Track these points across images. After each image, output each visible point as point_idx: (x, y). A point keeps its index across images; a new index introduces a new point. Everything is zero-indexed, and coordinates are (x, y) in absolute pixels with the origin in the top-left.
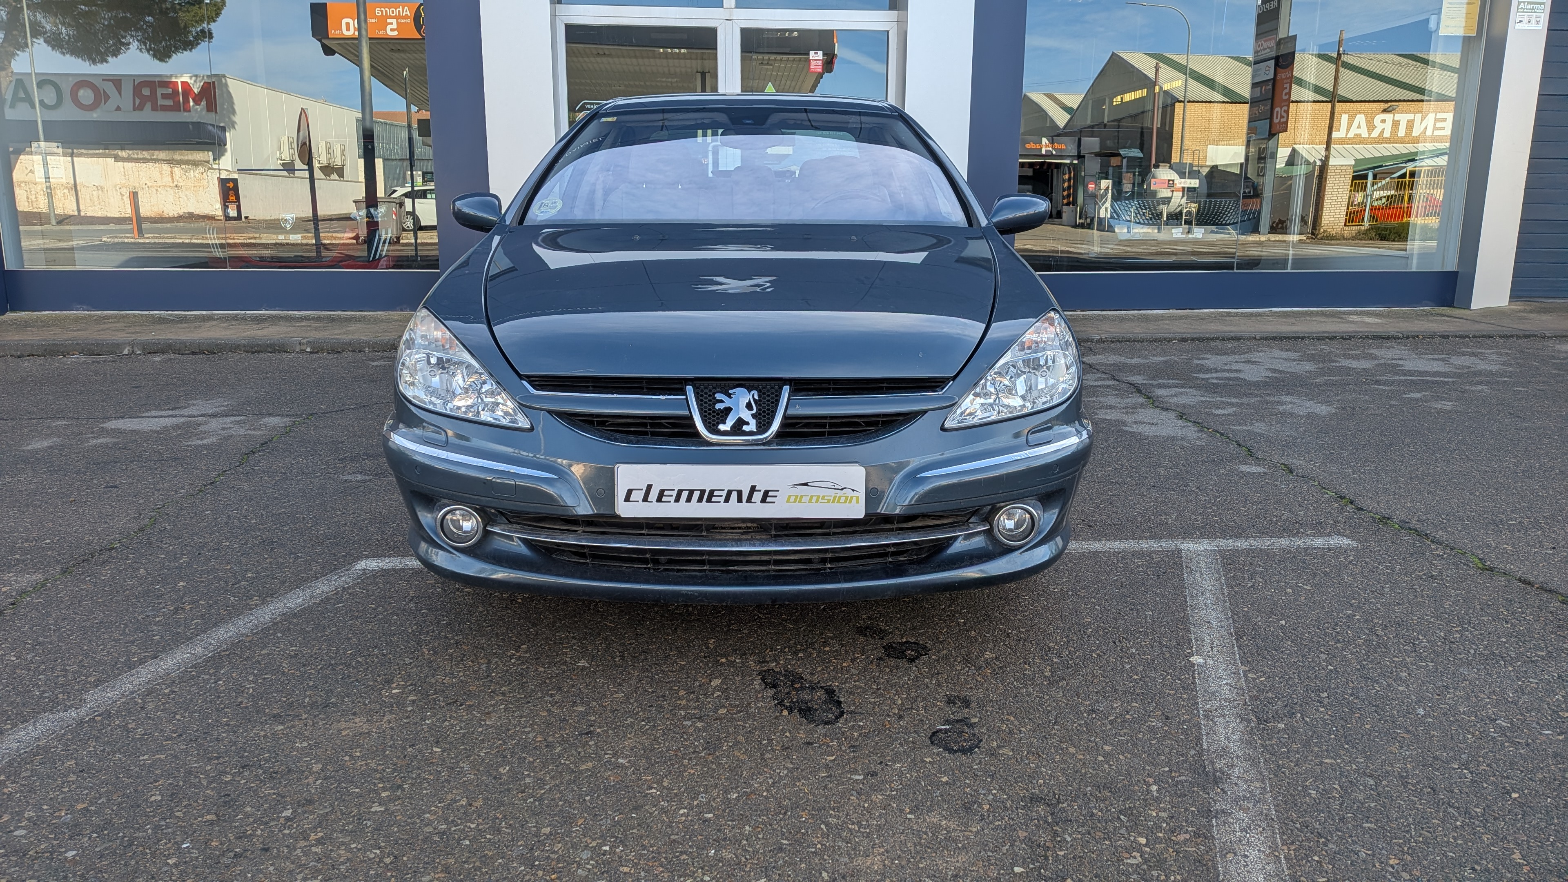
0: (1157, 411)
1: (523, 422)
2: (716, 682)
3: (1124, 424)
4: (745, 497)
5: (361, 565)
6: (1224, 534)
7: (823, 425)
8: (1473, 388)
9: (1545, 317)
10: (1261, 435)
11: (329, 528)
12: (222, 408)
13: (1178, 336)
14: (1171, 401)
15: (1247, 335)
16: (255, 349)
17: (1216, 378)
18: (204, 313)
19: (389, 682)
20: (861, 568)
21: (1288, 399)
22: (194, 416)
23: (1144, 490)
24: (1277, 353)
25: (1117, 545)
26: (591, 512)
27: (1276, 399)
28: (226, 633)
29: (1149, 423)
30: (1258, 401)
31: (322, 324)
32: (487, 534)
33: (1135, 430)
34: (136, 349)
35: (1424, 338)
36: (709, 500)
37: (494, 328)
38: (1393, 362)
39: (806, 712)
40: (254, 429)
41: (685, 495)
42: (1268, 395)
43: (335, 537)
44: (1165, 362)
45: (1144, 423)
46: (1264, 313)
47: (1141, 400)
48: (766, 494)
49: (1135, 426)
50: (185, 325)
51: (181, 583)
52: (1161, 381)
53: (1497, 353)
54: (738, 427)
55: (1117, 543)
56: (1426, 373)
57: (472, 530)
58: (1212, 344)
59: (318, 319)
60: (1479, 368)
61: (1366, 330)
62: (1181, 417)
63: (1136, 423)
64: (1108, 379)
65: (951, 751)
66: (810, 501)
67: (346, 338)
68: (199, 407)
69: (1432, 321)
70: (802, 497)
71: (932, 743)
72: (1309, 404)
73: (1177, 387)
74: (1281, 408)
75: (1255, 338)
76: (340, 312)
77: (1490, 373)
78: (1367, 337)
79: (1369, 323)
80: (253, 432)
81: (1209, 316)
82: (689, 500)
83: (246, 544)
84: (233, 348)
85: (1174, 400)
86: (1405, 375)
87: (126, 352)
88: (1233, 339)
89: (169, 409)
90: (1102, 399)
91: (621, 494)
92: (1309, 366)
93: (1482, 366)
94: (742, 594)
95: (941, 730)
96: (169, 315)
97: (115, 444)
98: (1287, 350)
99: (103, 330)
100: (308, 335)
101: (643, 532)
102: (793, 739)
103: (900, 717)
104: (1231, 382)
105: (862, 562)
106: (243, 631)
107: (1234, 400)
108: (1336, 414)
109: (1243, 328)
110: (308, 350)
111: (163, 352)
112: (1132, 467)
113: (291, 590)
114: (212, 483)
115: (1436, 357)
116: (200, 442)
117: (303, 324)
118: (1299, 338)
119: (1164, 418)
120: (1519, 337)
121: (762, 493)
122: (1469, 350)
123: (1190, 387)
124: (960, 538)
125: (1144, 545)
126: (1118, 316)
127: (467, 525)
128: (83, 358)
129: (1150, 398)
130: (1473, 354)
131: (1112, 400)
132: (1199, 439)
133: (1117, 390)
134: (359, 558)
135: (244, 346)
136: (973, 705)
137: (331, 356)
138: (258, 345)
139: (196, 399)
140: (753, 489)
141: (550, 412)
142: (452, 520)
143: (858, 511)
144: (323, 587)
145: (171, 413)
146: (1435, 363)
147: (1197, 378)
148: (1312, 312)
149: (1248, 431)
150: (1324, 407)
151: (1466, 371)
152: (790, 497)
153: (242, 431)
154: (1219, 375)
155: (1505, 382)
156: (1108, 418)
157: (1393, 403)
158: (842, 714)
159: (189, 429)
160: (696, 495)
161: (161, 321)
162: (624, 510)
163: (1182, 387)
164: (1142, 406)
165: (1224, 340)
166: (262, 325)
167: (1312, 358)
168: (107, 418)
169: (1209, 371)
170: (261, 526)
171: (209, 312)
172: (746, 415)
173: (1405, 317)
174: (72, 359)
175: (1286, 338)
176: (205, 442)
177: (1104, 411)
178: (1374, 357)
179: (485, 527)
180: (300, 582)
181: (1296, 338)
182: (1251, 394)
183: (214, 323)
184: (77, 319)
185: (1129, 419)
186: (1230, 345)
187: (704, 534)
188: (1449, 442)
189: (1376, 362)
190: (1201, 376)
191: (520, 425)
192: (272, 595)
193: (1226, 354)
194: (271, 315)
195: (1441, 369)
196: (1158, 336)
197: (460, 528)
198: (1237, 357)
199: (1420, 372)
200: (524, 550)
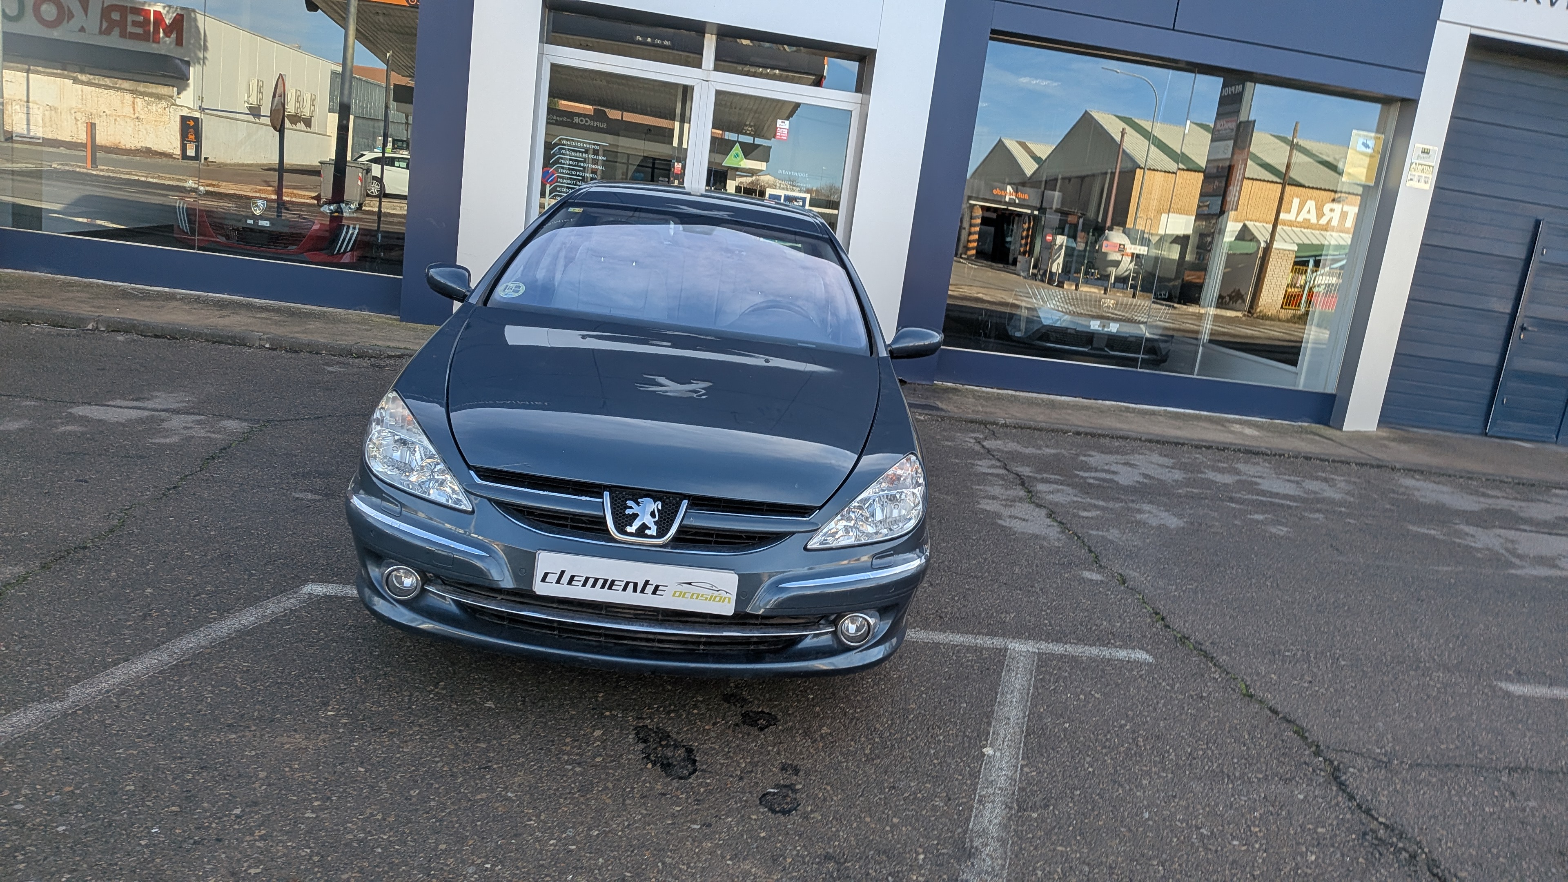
0: (1032, 506)
1: (466, 506)
2: (598, 733)
3: (1000, 516)
4: (639, 589)
5: (307, 589)
6: (1050, 637)
7: (711, 535)
8: (1311, 516)
9: (1404, 447)
10: (1112, 542)
11: (280, 548)
12: (184, 404)
13: (1074, 429)
14: (1047, 497)
15: (1134, 435)
16: (217, 339)
17: (1094, 478)
18: (167, 290)
19: (326, 704)
20: (728, 652)
21: (1147, 507)
22: (157, 410)
23: (996, 586)
24: (1156, 458)
25: (958, 639)
26: (511, 586)
27: (1137, 507)
28: (188, 643)
29: (1021, 519)
30: (1123, 507)
31: (282, 318)
32: (423, 591)
33: (1007, 525)
34: (100, 325)
35: (1289, 457)
36: (610, 588)
37: (451, 414)
38: (1254, 479)
39: (667, 766)
40: (214, 432)
41: (591, 581)
42: (1133, 501)
43: (286, 558)
44: (1055, 455)
45: (1016, 518)
46: (1159, 412)
47: (1022, 493)
48: (657, 587)
49: (1008, 520)
50: (148, 303)
51: (149, 590)
52: (1045, 475)
53: (1346, 481)
54: (641, 531)
55: (958, 637)
56: (1277, 495)
57: (412, 585)
58: (1102, 440)
59: (278, 311)
60: (1326, 494)
61: (1241, 442)
62: (1050, 516)
63: (1010, 517)
64: (999, 467)
65: (774, 811)
66: (691, 597)
67: (304, 338)
68: (162, 400)
69: (1303, 440)
70: (685, 593)
71: (761, 803)
72: (1164, 515)
73: (1056, 483)
74: (1138, 517)
75: (1140, 439)
76: (300, 305)
77: (1332, 502)
78: (1239, 450)
79: (1247, 436)
80: (213, 435)
81: (1109, 408)
82: (594, 586)
83: (206, 555)
84: (196, 335)
85: (1050, 497)
86: (1258, 495)
87: (90, 327)
88: (1121, 437)
89: (133, 400)
90: (988, 488)
91: (539, 576)
92: (1178, 475)
93: (1329, 493)
94: (628, 664)
95: (770, 793)
96: (133, 289)
97: (83, 434)
98: (1165, 456)
99: (67, 299)
100: (268, 330)
101: (554, 605)
102: (651, 789)
103: (741, 779)
104: (1105, 484)
105: (729, 647)
106: (203, 643)
107: (1101, 503)
108: (1183, 528)
109: (1134, 427)
110: (267, 346)
111: (127, 332)
112: (993, 562)
113: (245, 607)
114: (174, 488)
115: (1292, 478)
116: (163, 441)
117: (264, 315)
118: (1179, 443)
119: (1034, 514)
120: (1372, 466)
121: (653, 587)
122: (1324, 475)
123: (1068, 485)
124: (810, 637)
125: (980, 641)
126: (1027, 399)
127: (408, 582)
128: (47, 329)
129: (1029, 492)
130: (1325, 480)
131: (996, 491)
132: (1059, 540)
133: (1004, 480)
134: (305, 582)
135: (206, 334)
136: (801, 773)
137: (289, 355)
138: (219, 336)
139: (159, 391)
140: (647, 583)
141: (489, 500)
142: (396, 576)
143: (728, 609)
144: (275, 607)
145: (135, 404)
146: (1288, 485)
147: (1077, 476)
148: (1201, 416)
149: (1103, 537)
150: (1176, 519)
151: (1312, 496)
152: (675, 592)
153: (202, 433)
154: (1098, 475)
155: (1341, 512)
156: (988, 509)
157: (1236, 522)
158: (695, 771)
159: (152, 424)
160: (600, 582)
161: (125, 295)
162: (540, 589)
163: (1061, 484)
164: (1021, 500)
165: (1113, 437)
166: (224, 313)
167: (1184, 467)
168: (74, 403)
169: (1089, 469)
170: (219, 539)
171: (172, 290)
172: (649, 521)
173: (1282, 432)
174: (37, 328)
175: (1167, 443)
176: (168, 441)
177: (986, 501)
178: (1238, 472)
179: (423, 585)
180: (253, 600)
181: (1177, 444)
182: (1118, 499)
183: (176, 304)
184: (42, 282)
185: (1006, 512)
186: (1117, 444)
187: (603, 612)
188: (1269, 568)
189: (1238, 477)
190: (1081, 474)
191: (463, 507)
192: (228, 611)
193: (1111, 453)
194: (233, 300)
195: (1292, 493)
196: (1056, 426)
197: (402, 583)
198: (1119, 457)
199: (1271, 493)
200: (454, 608)
